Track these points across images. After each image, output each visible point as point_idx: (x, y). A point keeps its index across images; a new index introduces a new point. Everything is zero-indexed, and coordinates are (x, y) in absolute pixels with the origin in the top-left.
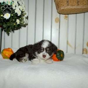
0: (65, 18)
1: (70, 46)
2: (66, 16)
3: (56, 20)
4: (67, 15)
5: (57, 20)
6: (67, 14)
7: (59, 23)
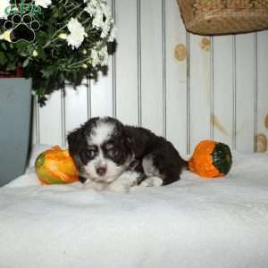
0: (203, 47)
1: (221, 129)
2: (204, 39)
3: (176, 52)
4: (208, 38)
5: (180, 53)
6: (210, 35)
7: (185, 61)
